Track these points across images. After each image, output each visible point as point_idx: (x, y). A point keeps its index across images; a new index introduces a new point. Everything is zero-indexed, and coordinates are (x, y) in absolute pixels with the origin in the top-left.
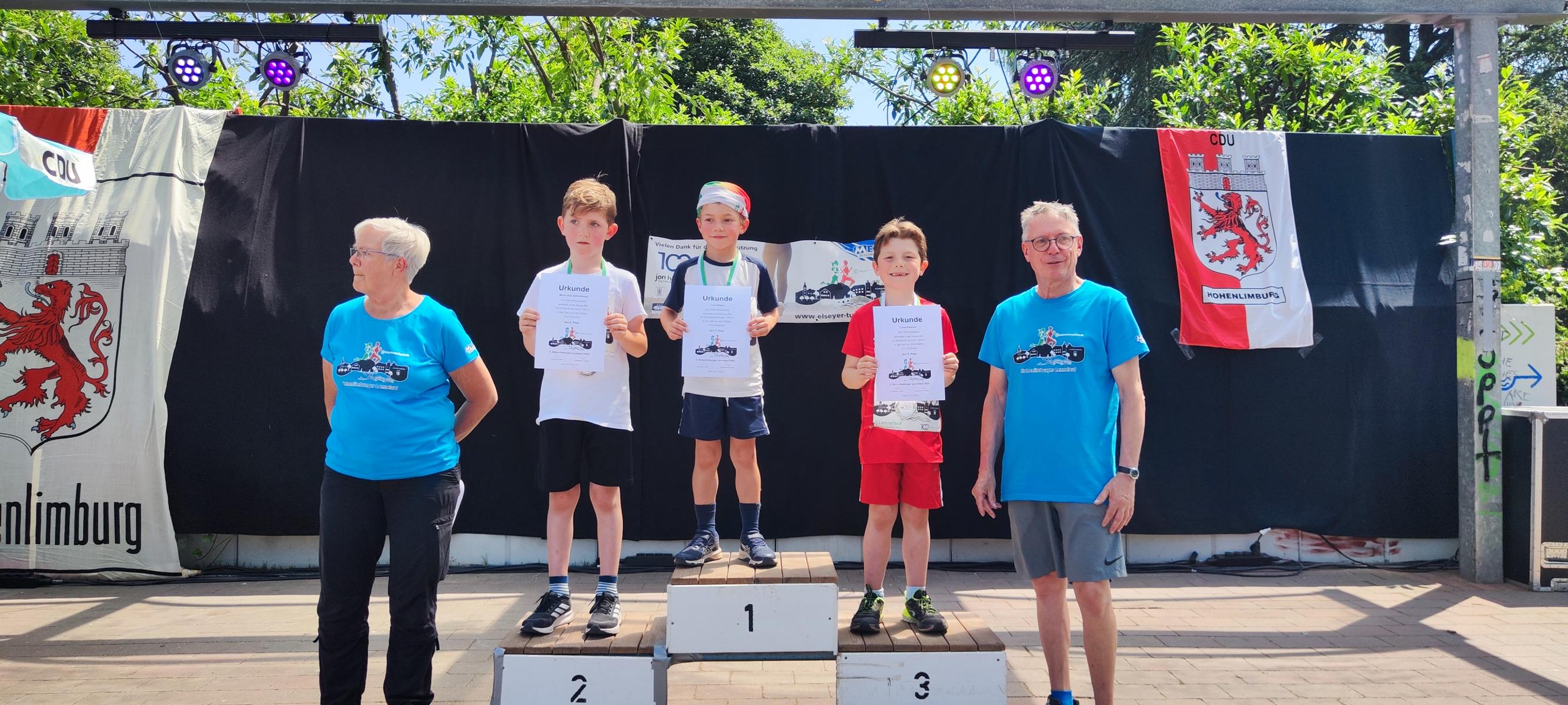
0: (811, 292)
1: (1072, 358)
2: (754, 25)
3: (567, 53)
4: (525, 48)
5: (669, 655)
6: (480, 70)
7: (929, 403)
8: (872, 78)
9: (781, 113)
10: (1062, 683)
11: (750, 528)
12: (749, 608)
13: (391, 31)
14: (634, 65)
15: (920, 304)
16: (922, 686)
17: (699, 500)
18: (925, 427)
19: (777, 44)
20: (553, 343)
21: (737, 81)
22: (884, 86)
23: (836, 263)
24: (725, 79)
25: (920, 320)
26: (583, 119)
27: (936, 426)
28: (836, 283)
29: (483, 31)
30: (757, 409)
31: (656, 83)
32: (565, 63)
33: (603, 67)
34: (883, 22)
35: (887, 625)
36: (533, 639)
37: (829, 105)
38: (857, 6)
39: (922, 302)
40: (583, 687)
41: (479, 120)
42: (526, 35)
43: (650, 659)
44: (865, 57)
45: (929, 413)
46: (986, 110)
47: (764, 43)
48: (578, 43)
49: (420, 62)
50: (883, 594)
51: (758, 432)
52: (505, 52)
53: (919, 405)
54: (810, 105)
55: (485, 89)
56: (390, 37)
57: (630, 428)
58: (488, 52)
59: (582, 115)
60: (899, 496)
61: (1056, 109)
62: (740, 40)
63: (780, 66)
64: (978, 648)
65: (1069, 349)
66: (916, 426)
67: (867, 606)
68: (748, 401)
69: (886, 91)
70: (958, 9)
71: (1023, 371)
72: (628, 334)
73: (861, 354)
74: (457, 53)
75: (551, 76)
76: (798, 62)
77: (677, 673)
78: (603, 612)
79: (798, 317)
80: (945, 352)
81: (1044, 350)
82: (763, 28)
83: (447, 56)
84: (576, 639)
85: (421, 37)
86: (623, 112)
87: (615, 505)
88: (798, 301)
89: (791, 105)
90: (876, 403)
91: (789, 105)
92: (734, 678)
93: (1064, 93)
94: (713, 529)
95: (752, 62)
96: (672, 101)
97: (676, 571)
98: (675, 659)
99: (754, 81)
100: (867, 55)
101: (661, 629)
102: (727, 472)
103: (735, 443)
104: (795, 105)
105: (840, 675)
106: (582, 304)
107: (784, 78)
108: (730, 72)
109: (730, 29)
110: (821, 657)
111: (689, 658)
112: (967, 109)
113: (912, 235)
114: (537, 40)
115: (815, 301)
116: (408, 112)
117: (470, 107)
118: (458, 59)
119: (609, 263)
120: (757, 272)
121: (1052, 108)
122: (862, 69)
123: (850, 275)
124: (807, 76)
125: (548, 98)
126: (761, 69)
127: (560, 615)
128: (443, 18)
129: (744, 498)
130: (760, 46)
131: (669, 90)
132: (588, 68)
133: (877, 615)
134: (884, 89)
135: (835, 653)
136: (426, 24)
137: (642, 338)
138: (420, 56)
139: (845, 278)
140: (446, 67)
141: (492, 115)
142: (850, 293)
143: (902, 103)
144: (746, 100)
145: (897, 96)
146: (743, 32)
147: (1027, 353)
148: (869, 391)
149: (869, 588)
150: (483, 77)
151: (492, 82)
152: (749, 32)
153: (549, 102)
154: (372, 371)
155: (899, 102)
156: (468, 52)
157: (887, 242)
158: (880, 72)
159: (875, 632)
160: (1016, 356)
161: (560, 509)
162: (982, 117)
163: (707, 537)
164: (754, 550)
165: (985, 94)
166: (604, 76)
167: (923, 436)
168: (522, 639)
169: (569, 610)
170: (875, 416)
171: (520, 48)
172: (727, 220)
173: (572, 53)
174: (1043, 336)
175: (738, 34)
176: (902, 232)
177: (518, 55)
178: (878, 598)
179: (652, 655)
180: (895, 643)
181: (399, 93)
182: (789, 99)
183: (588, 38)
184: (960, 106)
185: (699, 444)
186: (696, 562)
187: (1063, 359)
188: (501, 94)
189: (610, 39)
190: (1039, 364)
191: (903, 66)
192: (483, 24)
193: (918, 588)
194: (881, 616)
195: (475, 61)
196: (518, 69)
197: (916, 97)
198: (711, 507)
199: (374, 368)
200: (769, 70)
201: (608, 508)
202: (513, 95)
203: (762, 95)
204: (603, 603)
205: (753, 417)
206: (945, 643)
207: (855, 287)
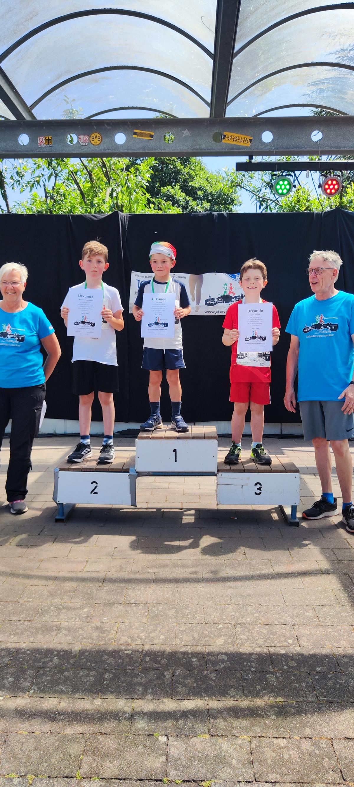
0: (213, 299)
1: (331, 329)
2: (191, 162)
3: (92, 178)
4: (71, 176)
5: (137, 472)
6: (49, 189)
7: (265, 353)
8: (248, 189)
9: (204, 208)
10: (328, 489)
11: (176, 413)
12: (175, 451)
13: (4, 168)
14: (126, 183)
15: (262, 302)
16: (258, 489)
17: (151, 400)
18: (262, 365)
19: (203, 172)
20: (76, 324)
21: (182, 191)
22: (255, 192)
23: (226, 284)
24: (176, 191)
25: (262, 311)
26: (100, 212)
27: (268, 364)
28: (226, 295)
29: (50, 167)
30: (179, 355)
31: (137, 193)
32: (91, 183)
33: (110, 185)
34: (251, 158)
35: (242, 460)
36: (73, 464)
37: (229, 204)
38: (237, 149)
39: (263, 302)
40: (96, 486)
41: (49, 214)
42: (71, 169)
43: (128, 474)
44: (244, 177)
45: (265, 358)
46: (306, 204)
47: (196, 172)
48: (97, 172)
49: (19, 184)
50: (241, 445)
51: (180, 367)
52: (62, 178)
53: (259, 354)
54: (219, 204)
55: (52, 198)
56: (4, 172)
57: (117, 365)
58: (53, 178)
59: (100, 210)
60: (249, 398)
61: (343, 204)
62: (183, 170)
63: (204, 184)
64: (286, 471)
65: (330, 325)
66: (258, 364)
67: (232, 451)
68: (175, 351)
69: (256, 195)
70: (290, 150)
71: (307, 337)
72: (113, 319)
73: (231, 328)
74: (38, 179)
75: (85, 190)
76: (214, 181)
77: (141, 481)
78: (106, 452)
79: (206, 312)
80: (273, 327)
81: (318, 326)
82: (195, 163)
83: (33, 181)
84: (93, 464)
85: (20, 171)
86: (121, 208)
87: (111, 402)
88: (206, 304)
89: (210, 204)
90: (238, 353)
91: (209, 204)
92: (170, 486)
93: (348, 195)
94: (159, 414)
95: (190, 181)
96: (146, 202)
97: (140, 433)
98: (140, 474)
99: (191, 192)
100: (246, 176)
101: (133, 461)
102: (165, 386)
103: (169, 372)
104: (212, 204)
105: (218, 483)
106: (90, 304)
107: (206, 190)
108: (178, 187)
109: (178, 164)
110: (209, 474)
111: (147, 474)
112: (297, 204)
113: (259, 267)
114: (77, 171)
115: (215, 304)
116: (14, 211)
117: (44, 207)
118: (38, 183)
119: (105, 283)
120: (179, 287)
121: (341, 203)
122: (243, 183)
123: (233, 291)
124: (218, 188)
125: (83, 202)
126: (194, 186)
127: (86, 453)
128: (30, 160)
129: (173, 399)
130: (194, 173)
131: (144, 196)
132: (103, 185)
133: (238, 455)
134: (254, 194)
135: (216, 473)
136: (21, 164)
137: (121, 321)
138: (19, 181)
139: (230, 292)
140: (32, 186)
141: (55, 211)
142: (233, 300)
143: (264, 201)
144: (186, 202)
145: (261, 198)
146: (185, 166)
147: (310, 328)
148: (235, 346)
149: (234, 443)
150: (51, 191)
151: (55, 194)
152: (188, 166)
153: (83, 204)
154: (7, 337)
155: (263, 201)
156: (43, 179)
157: (246, 271)
158: (253, 185)
159: (237, 463)
160: (304, 329)
161: (85, 403)
162: (304, 208)
163: (155, 417)
164: (178, 424)
165: (306, 196)
166: (110, 189)
167: (261, 369)
168: (67, 464)
169: (90, 451)
170: (237, 359)
171: (69, 176)
172: (164, 262)
173: (95, 178)
174: (318, 319)
175: (182, 167)
176: (254, 265)
177: (68, 180)
178: (238, 448)
179: (129, 472)
180: (245, 468)
181: (9, 200)
182: (209, 201)
183: (102, 170)
184: (293, 202)
185: (151, 372)
186: (150, 429)
187: (327, 330)
188: (60, 200)
189: (114, 170)
190: (316, 333)
191: (265, 182)
192: (50, 164)
193: (258, 443)
194: (240, 456)
195: (47, 183)
196: (68, 187)
197: (271, 198)
198: (157, 403)
199: (8, 336)
200: (199, 186)
201: (108, 403)
202: (66, 200)
203: (195, 199)
204: (106, 448)
205: (177, 359)
206: (270, 469)
207: (235, 297)
